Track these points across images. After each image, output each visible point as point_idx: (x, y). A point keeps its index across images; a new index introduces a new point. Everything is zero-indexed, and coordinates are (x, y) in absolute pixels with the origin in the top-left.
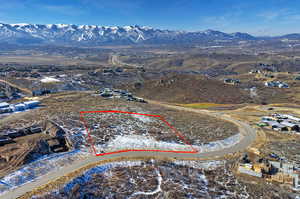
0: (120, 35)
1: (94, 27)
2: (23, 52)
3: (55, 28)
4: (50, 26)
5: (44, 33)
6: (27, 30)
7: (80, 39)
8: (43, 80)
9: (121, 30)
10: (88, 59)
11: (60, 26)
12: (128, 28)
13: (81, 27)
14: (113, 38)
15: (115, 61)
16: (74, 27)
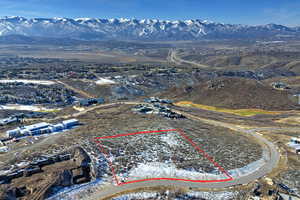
0: (181, 29)
1: (155, 21)
2: (86, 47)
3: (117, 22)
4: (112, 20)
5: (107, 27)
6: (90, 25)
7: (141, 34)
8: (98, 82)
9: (182, 24)
10: (147, 55)
11: (122, 20)
12: (189, 22)
13: (143, 21)
14: (174, 32)
15: (174, 58)
16: (136, 21)
